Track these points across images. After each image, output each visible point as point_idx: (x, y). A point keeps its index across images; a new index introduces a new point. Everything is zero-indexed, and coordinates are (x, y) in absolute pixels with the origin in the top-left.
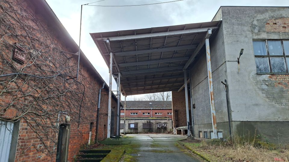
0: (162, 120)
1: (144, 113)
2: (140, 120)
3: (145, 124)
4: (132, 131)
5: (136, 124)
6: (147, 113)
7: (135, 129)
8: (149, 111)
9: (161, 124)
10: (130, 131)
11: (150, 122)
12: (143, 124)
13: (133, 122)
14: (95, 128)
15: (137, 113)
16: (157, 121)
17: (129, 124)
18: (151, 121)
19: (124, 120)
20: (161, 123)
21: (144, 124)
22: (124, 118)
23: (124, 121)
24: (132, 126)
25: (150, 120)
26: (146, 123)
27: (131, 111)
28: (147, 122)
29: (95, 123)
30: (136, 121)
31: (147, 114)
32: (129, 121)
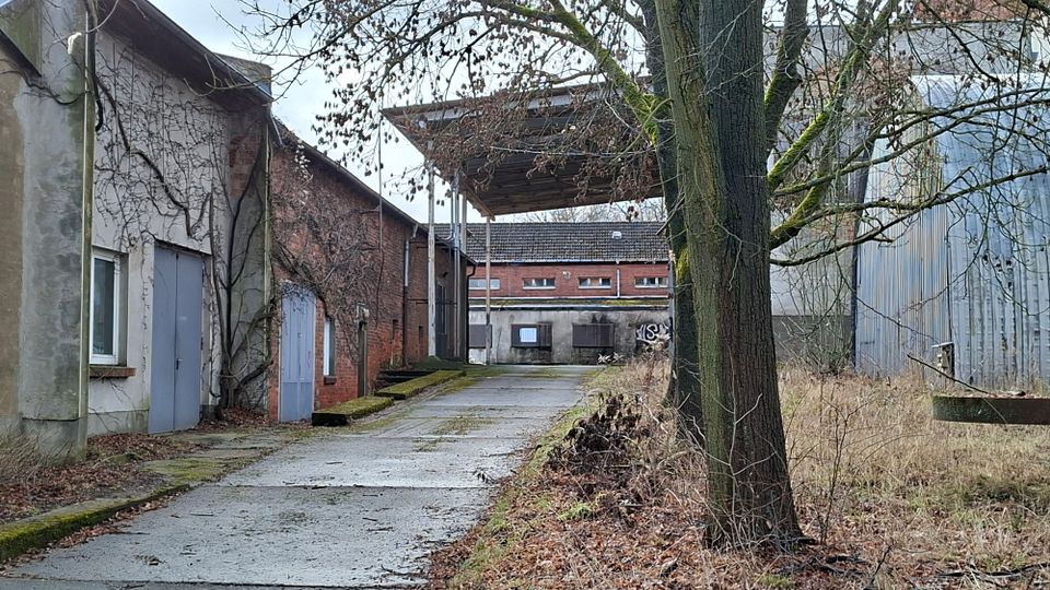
0: (656, 309)
1: (582, 281)
2: (563, 309)
3: (585, 326)
4: (529, 355)
5: (545, 330)
6: (597, 279)
7: (539, 348)
8: (606, 271)
9: (653, 328)
10: (519, 356)
11: (604, 319)
12: (574, 326)
13: (533, 318)
14: (401, 332)
15: (551, 282)
16: (638, 313)
17: (516, 330)
18: (612, 316)
19: (484, 309)
20: (651, 322)
21: (578, 329)
22: (484, 301)
23: (484, 314)
24: (529, 336)
25: (606, 309)
26: (588, 323)
27: (523, 271)
28: (594, 320)
29: (400, 320)
30: (546, 316)
31: (599, 285)
32: (512, 316)
